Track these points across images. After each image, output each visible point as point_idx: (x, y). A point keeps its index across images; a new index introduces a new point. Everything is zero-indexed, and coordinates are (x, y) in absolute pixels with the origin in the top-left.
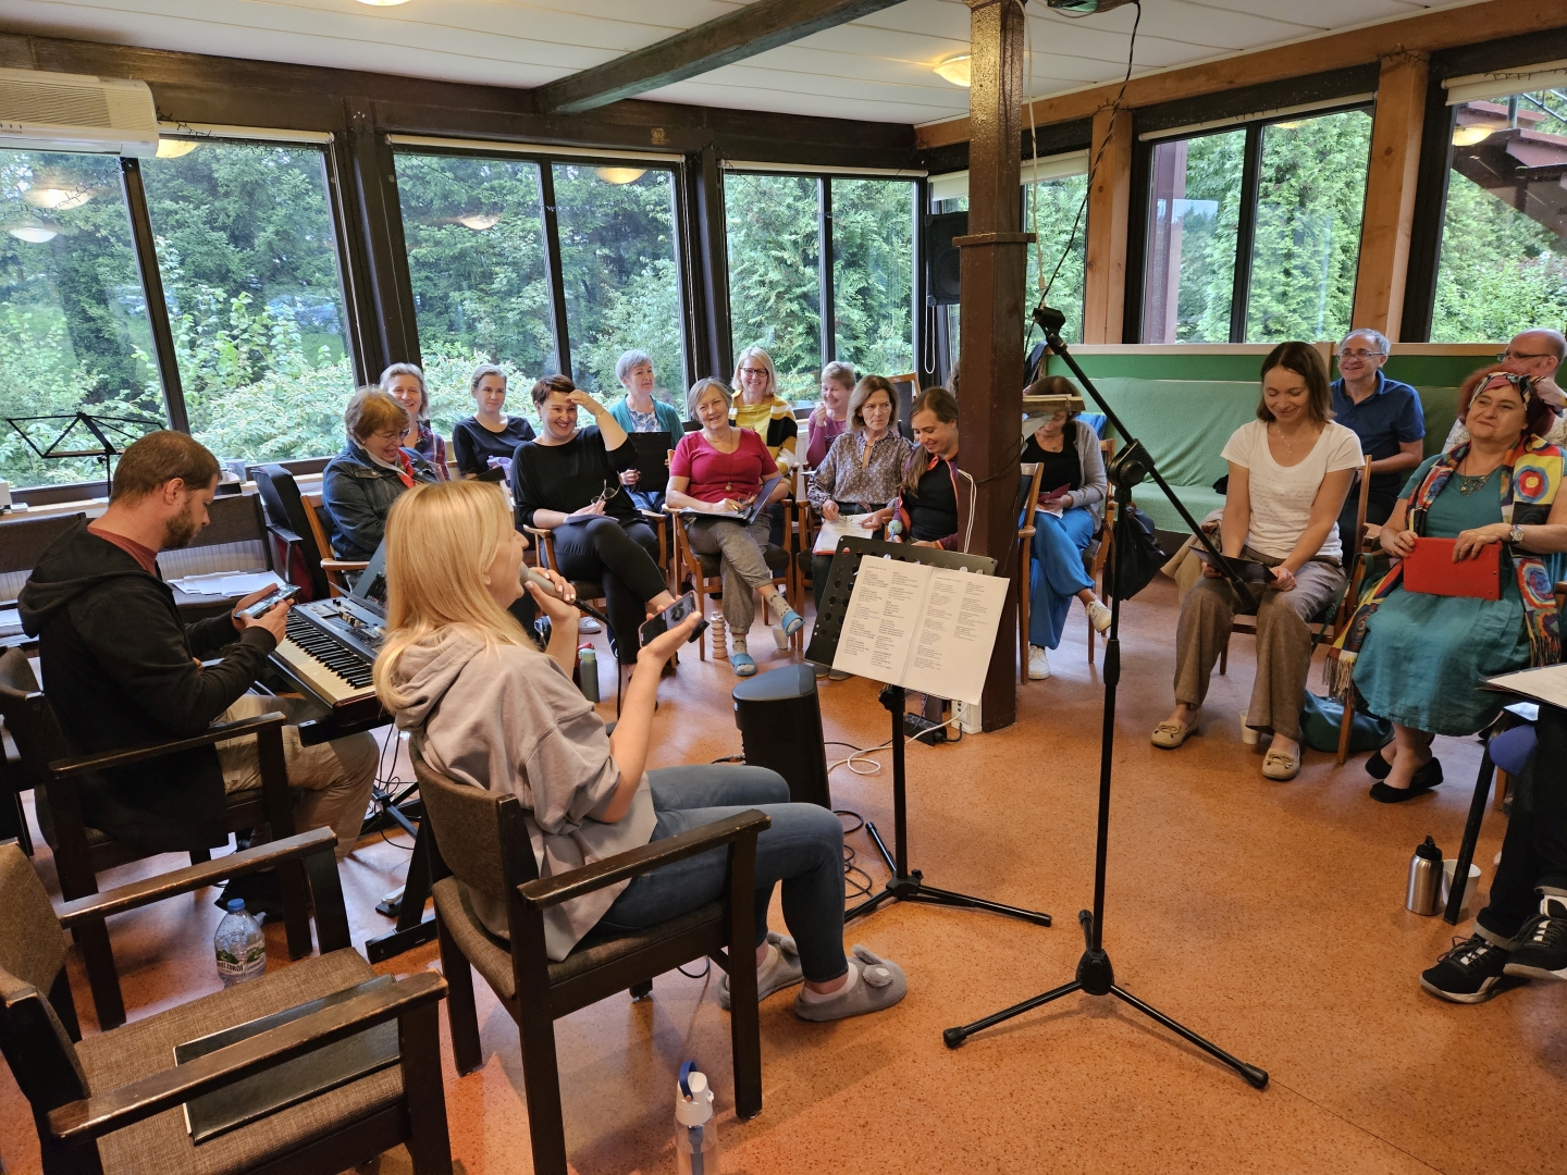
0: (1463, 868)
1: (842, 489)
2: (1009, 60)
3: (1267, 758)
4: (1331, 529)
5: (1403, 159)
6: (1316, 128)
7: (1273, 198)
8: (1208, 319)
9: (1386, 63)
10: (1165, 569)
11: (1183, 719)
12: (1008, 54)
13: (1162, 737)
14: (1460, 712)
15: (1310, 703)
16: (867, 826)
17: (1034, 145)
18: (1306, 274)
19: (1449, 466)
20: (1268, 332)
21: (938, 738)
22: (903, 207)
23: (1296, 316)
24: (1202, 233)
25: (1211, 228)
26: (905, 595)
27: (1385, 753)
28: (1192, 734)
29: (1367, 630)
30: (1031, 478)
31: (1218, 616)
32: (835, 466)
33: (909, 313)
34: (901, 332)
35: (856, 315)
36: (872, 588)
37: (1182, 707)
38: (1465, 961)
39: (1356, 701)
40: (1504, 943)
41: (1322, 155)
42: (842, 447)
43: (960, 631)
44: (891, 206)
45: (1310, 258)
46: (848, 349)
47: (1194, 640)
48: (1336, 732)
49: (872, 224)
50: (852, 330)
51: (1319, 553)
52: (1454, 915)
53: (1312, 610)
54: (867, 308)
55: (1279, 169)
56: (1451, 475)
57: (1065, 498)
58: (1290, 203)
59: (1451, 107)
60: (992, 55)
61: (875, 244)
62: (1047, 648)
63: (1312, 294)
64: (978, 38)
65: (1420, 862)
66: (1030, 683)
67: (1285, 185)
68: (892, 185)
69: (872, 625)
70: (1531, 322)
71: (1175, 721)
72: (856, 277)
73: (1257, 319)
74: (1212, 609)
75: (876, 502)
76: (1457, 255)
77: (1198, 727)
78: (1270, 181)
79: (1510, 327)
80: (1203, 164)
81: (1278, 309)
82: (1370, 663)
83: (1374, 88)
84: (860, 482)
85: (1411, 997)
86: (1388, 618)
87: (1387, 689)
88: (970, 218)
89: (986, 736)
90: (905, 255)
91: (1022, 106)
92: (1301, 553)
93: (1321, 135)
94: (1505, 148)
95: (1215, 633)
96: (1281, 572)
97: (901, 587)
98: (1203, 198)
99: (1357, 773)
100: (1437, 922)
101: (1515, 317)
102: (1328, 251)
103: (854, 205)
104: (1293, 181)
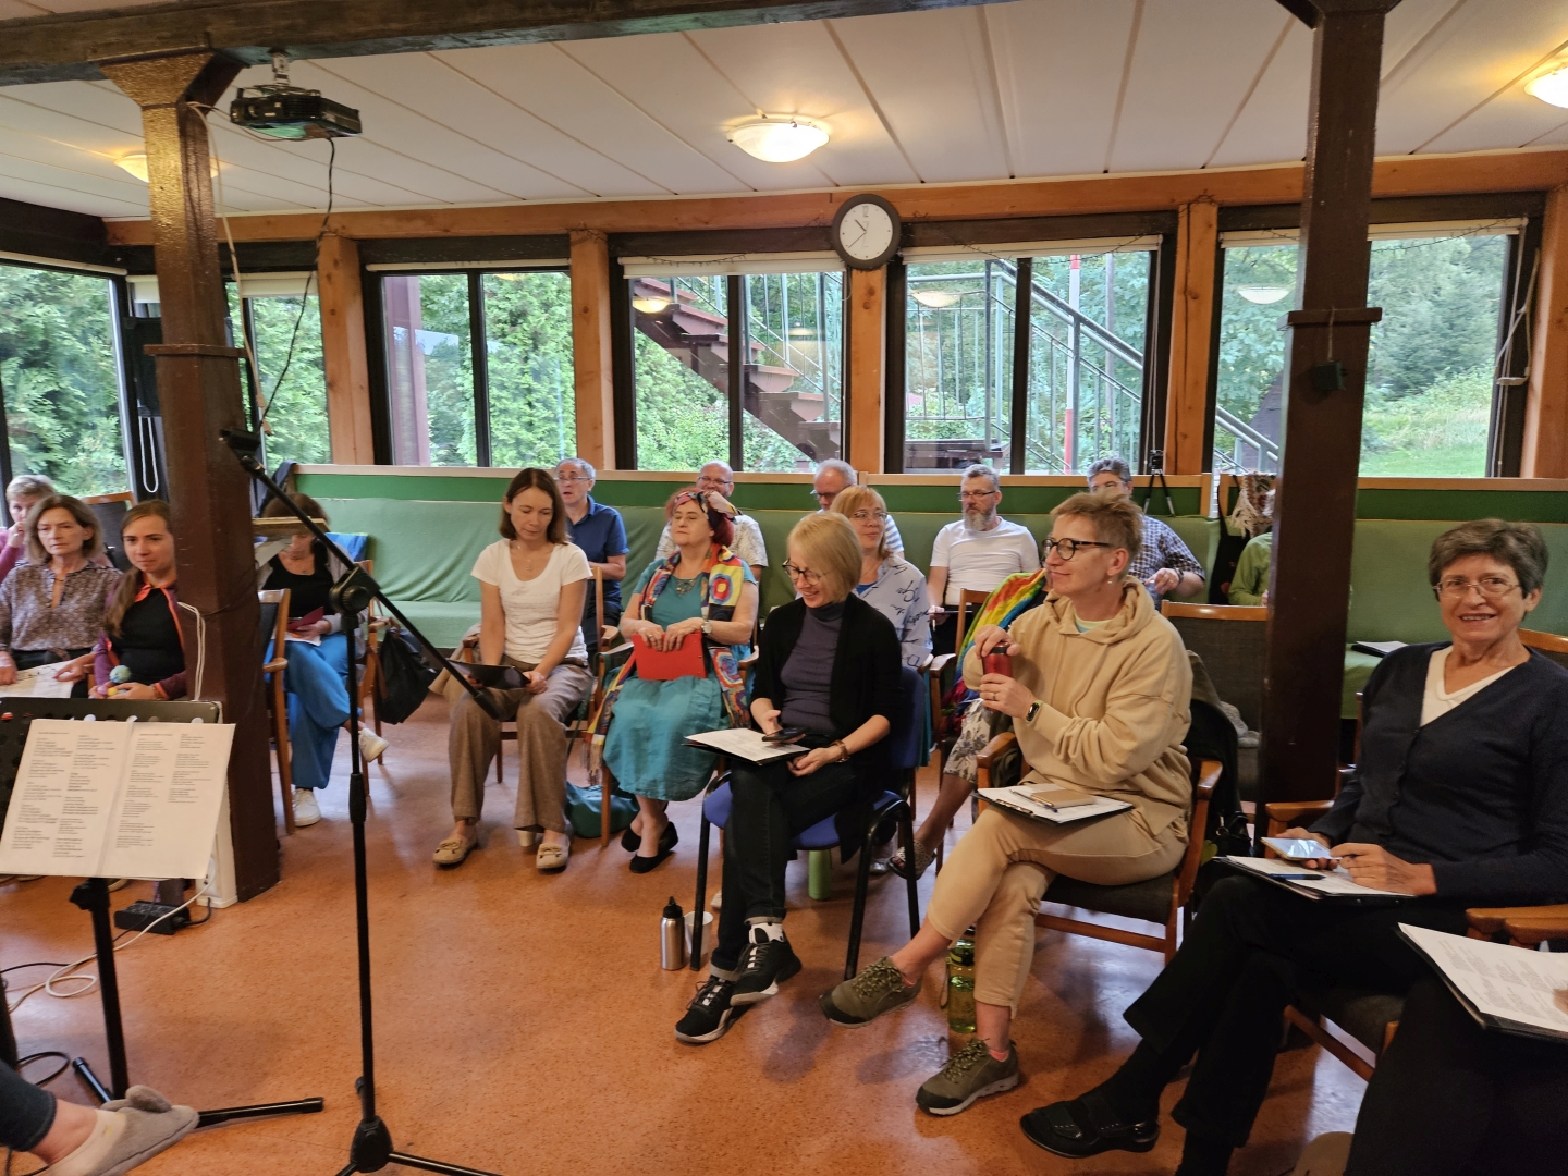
0: (699, 918)
1: (22, 634)
2: (193, 167)
3: (540, 853)
4: (576, 634)
5: (597, 318)
6: (538, 282)
7: (509, 338)
8: (467, 443)
9: (574, 237)
10: (433, 687)
11: (464, 834)
12: (192, 161)
13: (444, 855)
14: (686, 778)
15: (574, 794)
16: (75, 1065)
17: (234, 259)
18: (547, 406)
19: (668, 570)
20: (522, 456)
21: (180, 924)
22: (100, 306)
23: (543, 443)
24: (451, 363)
25: (458, 358)
26: (97, 761)
27: (634, 825)
28: (474, 848)
29: (613, 716)
30: (276, 607)
31: (485, 728)
32: (10, 606)
33: (118, 425)
34: (112, 445)
35: (45, 423)
36: (48, 760)
37: (461, 823)
38: (706, 1002)
39: (612, 786)
40: (732, 976)
41: (546, 306)
42: (18, 582)
43: (174, 796)
44: (85, 304)
45: (549, 393)
46: (37, 463)
47: (465, 754)
48: (597, 817)
49: (59, 320)
50: (43, 440)
51: (568, 656)
52: (697, 963)
53: (563, 711)
54: (59, 415)
55: (511, 313)
56: (669, 578)
57: (320, 624)
58: (525, 344)
59: (627, 280)
60: (173, 159)
61: (66, 343)
62: (315, 789)
63: (554, 425)
64: (153, 138)
65: (668, 922)
66: (298, 832)
67: (518, 328)
68: (80, 280)
69: (53, 807)
70: (716, 454)
71: (456, 837)
72: (41, 378)
73: (510, 445)
74: (479, 722)
75: (75, 647)
76: (660, 399)
77: (478, 838)
78: (506, 323)
79: (702, 458)
80: (444, 300)
81: (526, 435)
82: (616, 747)
83: (568, 256)
84: (49, 622)
85: (669, 1052)
86: (628, 703)
87: (632, 767)
88: (165, 326)
89: (243, 905)
90: (109, 357)
91: (216, 219)
92: (554, 656)
93: (542, 289)
94: (671, 318)
95: (484, 744)
96: (535, 676)
97: (90, 752)
98: (448, 332)
99: (618, 853)
100: (686, 972)
101: (705, 450)
102: (561, 389)
103: (29, 297)
104: (525, 325)
